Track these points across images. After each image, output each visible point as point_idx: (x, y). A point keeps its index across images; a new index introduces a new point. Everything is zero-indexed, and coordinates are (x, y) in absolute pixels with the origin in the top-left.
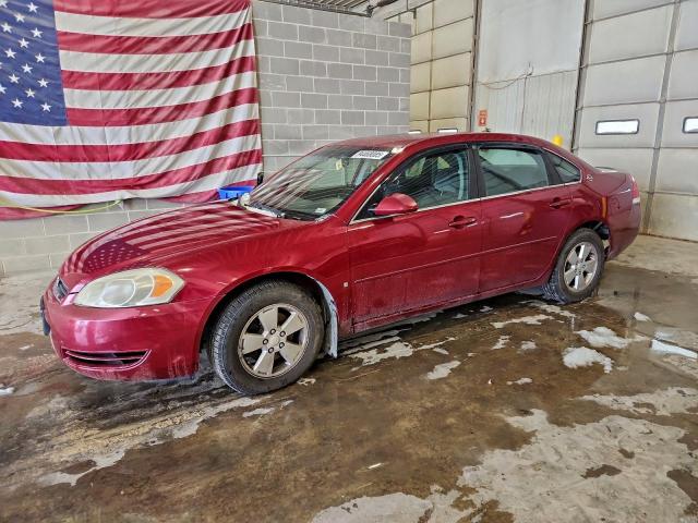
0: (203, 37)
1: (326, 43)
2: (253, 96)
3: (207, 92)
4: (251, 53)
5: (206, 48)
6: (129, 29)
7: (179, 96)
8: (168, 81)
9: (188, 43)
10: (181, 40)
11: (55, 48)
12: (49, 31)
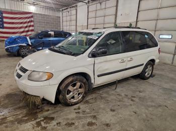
1: (45, 19)
2: (33, 26)
4: (33, 20)
5: (26, 19)
7: (21, 25)
8: (19, 23)
9: (23, 18)
11: (3, 19)
12: (2, 16)
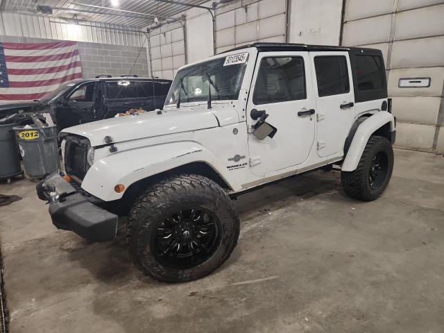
0: (59, 55)
1: (109, 55)
3: (62, 74)
4: (78, 60)
5: (61, 59)
6: (31, 54)
7: (50, 76)
8: (45, 71)
9: (53, 58)
10: (51, 56)
11: (5, 61)
12: (2, 56)
